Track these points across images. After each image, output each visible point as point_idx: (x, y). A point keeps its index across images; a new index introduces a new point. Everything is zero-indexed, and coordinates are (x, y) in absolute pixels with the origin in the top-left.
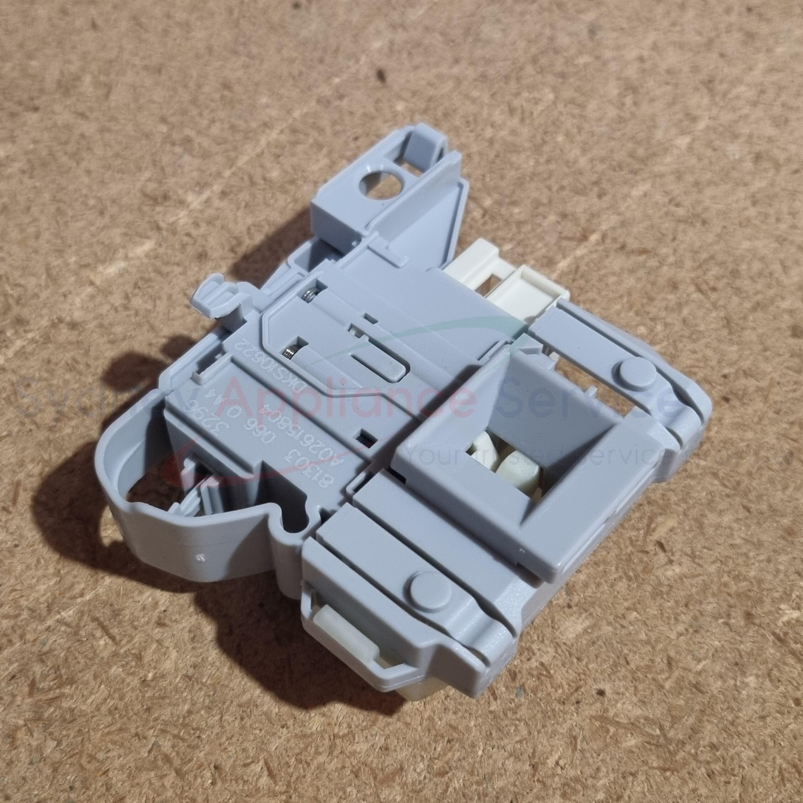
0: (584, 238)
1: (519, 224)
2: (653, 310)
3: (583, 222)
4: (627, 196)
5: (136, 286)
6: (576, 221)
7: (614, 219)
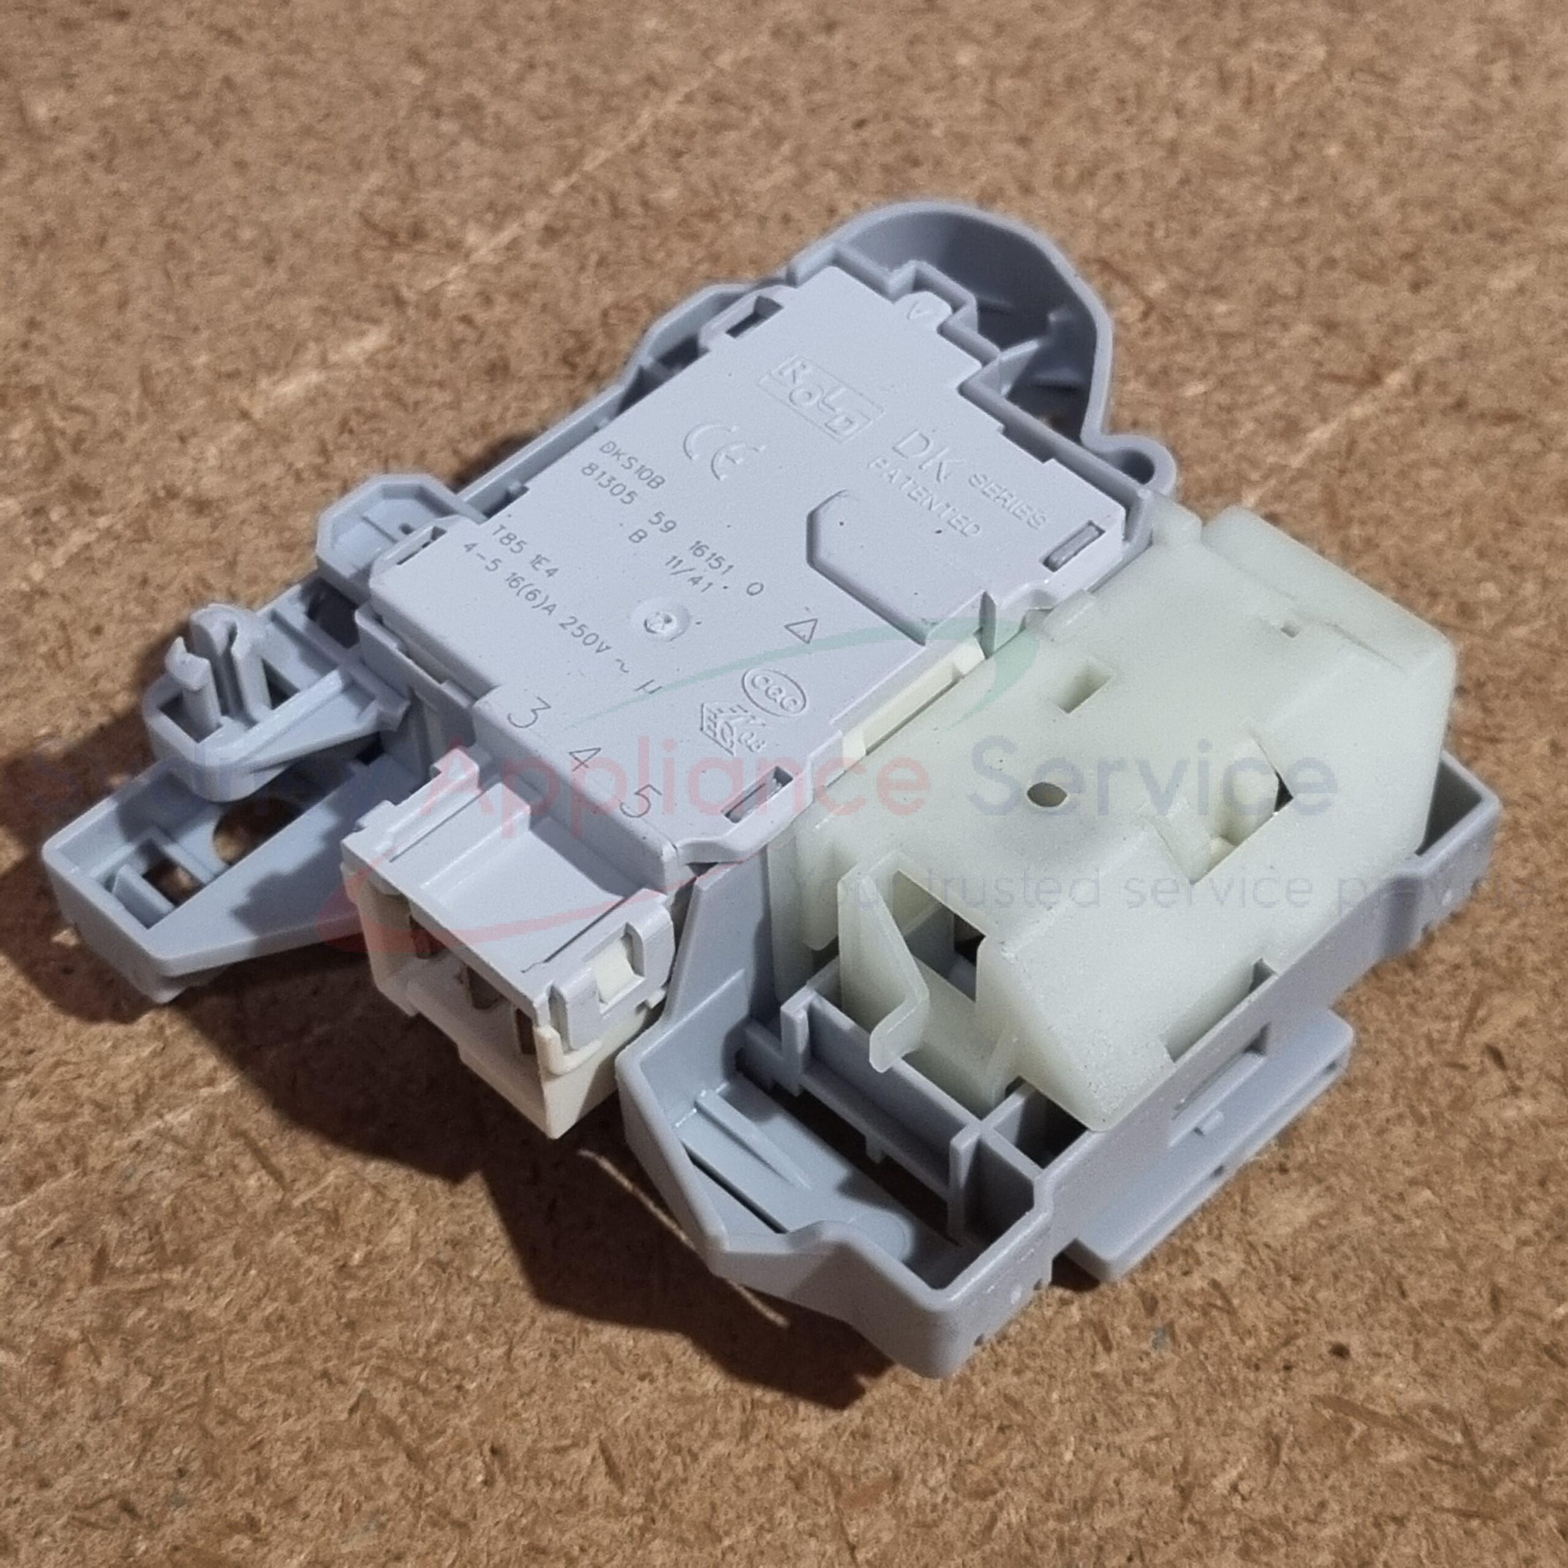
0: (1374, 378)
1: (1226, 338)
2: (1518, 549)
3: (1373, 343)
4: (1476, 291)
5: (344, 426)
6: (1357, 340)
7: (1444, 341)
